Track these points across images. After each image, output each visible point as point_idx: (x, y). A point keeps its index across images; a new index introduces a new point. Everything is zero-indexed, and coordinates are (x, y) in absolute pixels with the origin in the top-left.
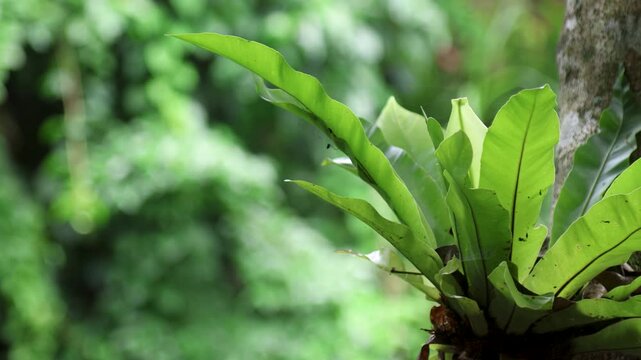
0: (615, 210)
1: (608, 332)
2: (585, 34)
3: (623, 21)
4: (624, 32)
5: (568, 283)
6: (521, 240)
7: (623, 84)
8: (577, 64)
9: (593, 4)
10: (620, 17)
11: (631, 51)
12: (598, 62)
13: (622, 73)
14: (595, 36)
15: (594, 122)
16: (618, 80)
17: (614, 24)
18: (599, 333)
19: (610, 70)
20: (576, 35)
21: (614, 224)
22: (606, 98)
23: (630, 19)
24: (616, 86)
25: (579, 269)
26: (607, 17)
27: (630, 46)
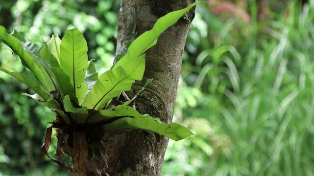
0: (109, 76)
1: (116, 122)
2: (125, 13)
3: (136, 9)
4: (136, 12)
5: (97, 104)
6: (78, 88)
7: (135, 32)
8: (122, 24)
9: (128, 2)
10: (135, 6)
11: (139, 19)
12: (128, 23)
13: (135, 27)
14: (127, 14)
15: (125, 46)
16: (134, 30)
17: (133, 9)
18: (112, 123)
19: (132, 26)
20: (122, 13)
21: (110, 81)
22: (130, 37)
23: (139, 7)
24: (133, 33)
25: (100, 99)
26: (131, 7)
27: (138, 17)
